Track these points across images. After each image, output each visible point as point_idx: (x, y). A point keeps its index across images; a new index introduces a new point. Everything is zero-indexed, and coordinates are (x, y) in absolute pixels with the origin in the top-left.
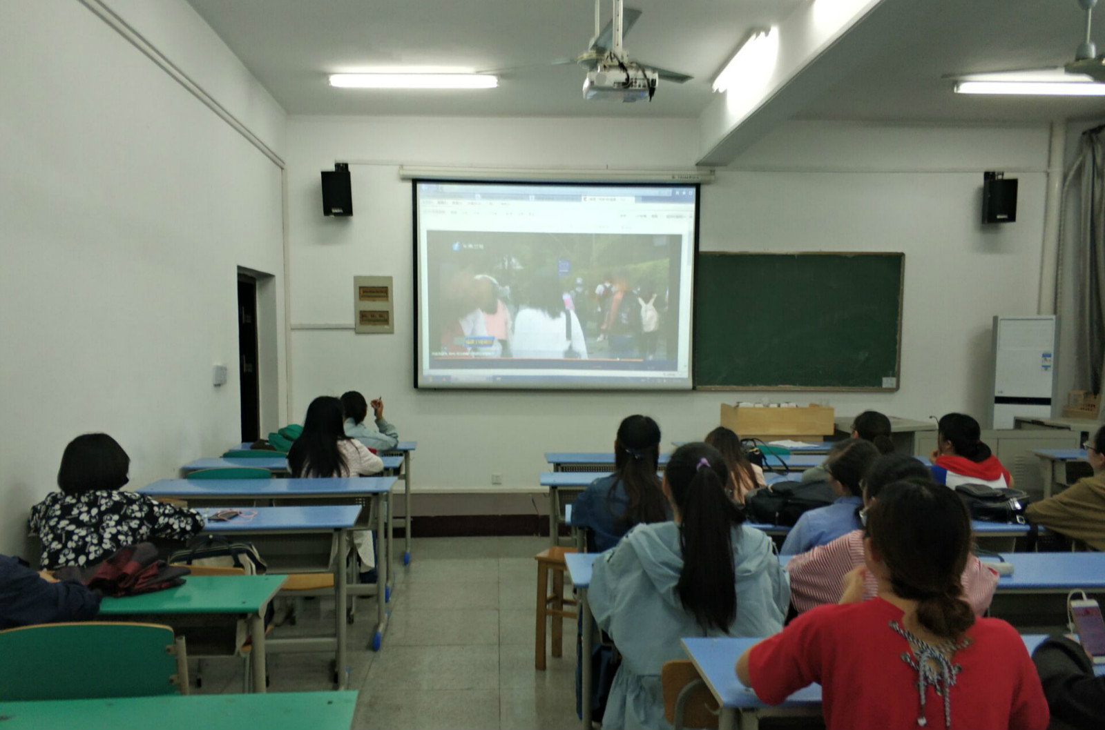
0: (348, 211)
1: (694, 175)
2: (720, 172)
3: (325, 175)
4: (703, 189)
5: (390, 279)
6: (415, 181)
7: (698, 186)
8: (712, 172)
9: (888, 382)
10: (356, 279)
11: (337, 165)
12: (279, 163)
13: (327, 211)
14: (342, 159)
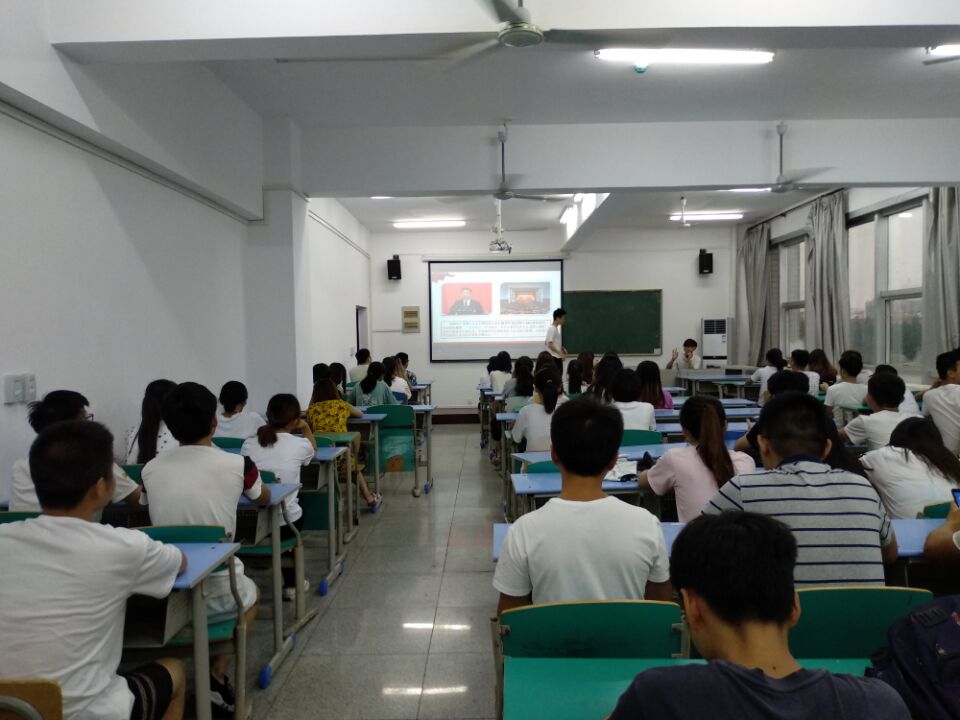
0: (399, 277)
1: (559, 255)
2: (572, 254)
3: (389, 262)
4: (564, 262)
5: (418, 308)
6: (430, 262)
7: (561, 261)
8: (569, 254)
9: (656, 351)
10: (403, 308)
11: (394, 257)
12: (368, 257)
13: (390, 278)
14: (396, 253)
